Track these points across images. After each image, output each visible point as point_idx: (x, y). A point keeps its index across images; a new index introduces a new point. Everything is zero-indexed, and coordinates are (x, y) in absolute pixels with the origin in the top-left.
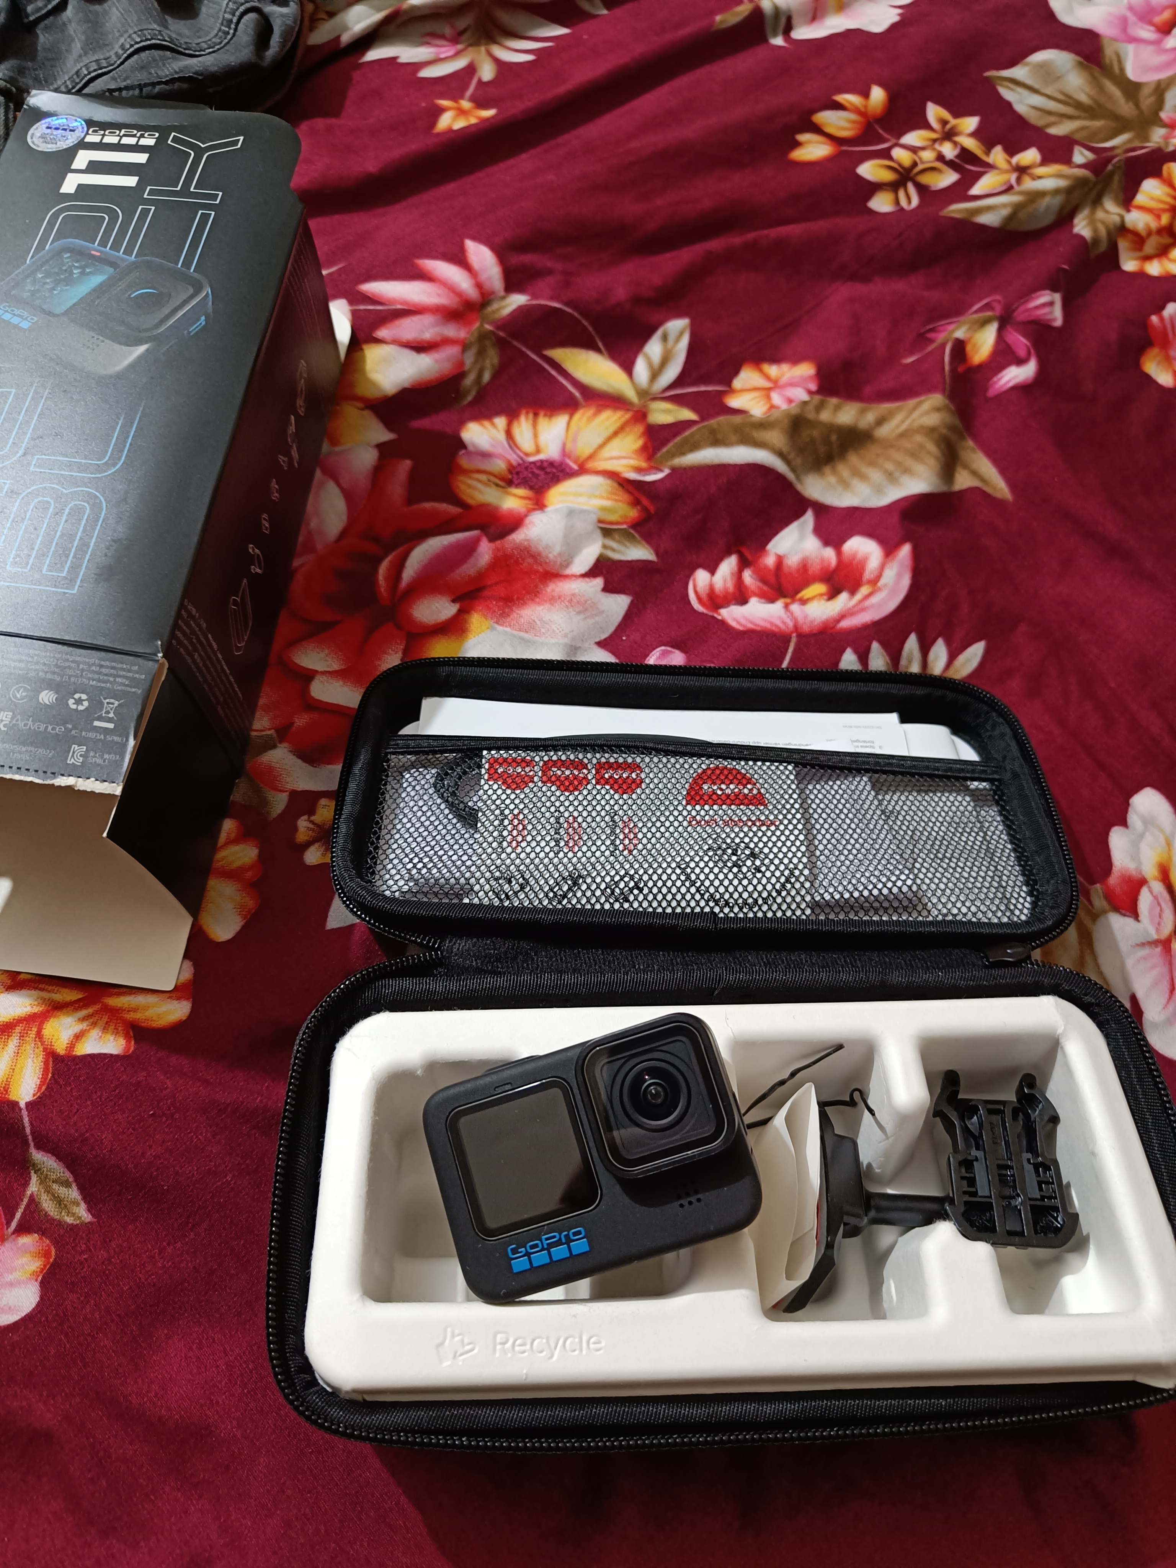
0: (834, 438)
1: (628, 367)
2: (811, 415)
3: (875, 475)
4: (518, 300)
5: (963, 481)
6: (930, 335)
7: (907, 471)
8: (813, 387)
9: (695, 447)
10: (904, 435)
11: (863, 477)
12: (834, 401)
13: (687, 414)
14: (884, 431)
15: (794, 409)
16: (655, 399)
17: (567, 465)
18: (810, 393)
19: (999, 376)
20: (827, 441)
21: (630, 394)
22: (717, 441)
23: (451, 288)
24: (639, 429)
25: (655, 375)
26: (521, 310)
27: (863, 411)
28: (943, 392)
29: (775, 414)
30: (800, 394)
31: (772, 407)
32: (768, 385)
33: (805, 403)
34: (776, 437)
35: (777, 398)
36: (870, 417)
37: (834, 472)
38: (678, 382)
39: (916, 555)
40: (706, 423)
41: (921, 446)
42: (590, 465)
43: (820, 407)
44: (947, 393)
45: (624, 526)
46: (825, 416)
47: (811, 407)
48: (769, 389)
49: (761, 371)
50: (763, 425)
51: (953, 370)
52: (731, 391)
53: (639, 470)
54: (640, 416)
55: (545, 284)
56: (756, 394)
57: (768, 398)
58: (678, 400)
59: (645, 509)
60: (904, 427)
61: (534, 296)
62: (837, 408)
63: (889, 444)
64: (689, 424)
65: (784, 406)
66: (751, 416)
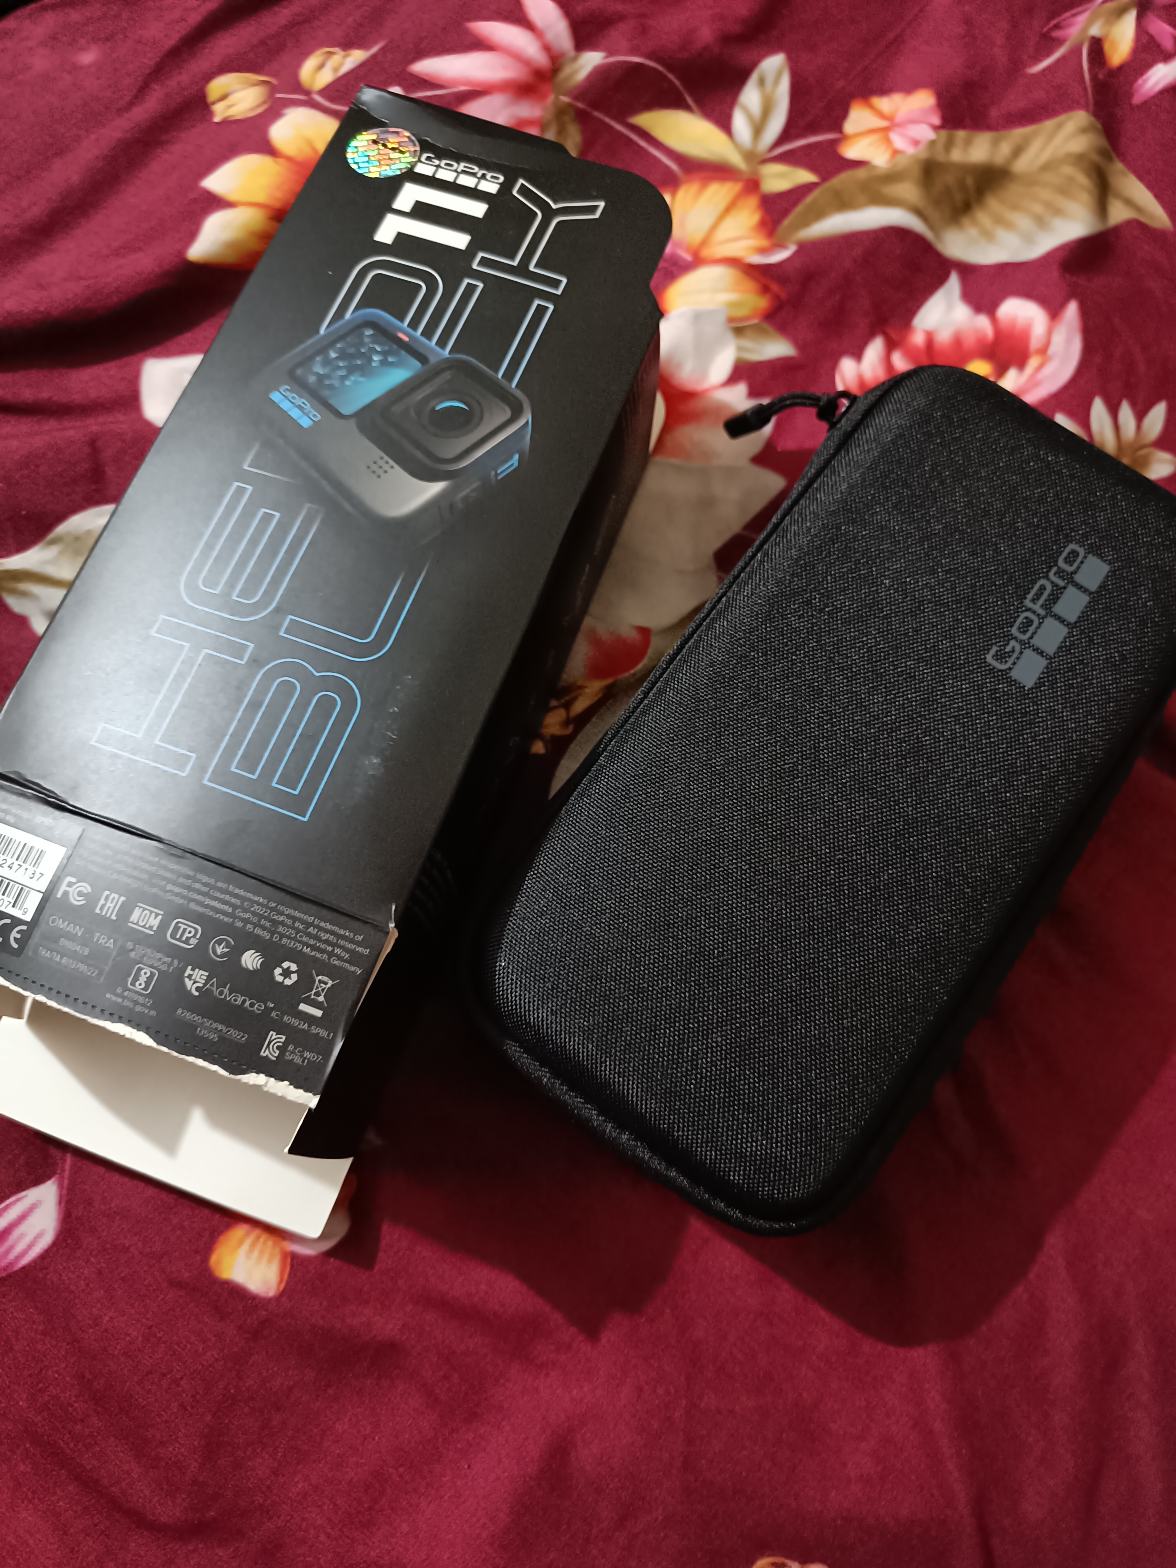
0: (970, 181)
1: (725, 124)
2: (941, 157)
3: (1023, 221)
4: (592, 59)
5: (1119, 214)
6: (1056, 34)
7: (1058, 212)
8: (936, 120)
9: (819, 214)
10: (1047, 167)
11: (1008, 225)
12: (961, 134)
13: (805, 176)
14: (1022, 165)
15: (921, 152)
16: (765, 161)
17: (680, 258)
18: (936, 128)
19: (1145, 77)
20: (962, 186)
21: (736, 159)
22: (843, 204)
23: (517, 57)
24: (753, 202)
25: (758, 130)
26: (600, 73)
27: (995, 143)
28: (1086, 108)
29: (902, 162)
30: (925, 133)
31: (896, 152)
32: (884, 124)
33: (933, 143)
34: (909, 190)
35: (898, 141)
36: (1005, 149)
37: (975, 223)
38: (786, 135)
39: (1085, 313)
40: (827, 185)
41: (1071, 179)
42: (705, 253)
43: (949, 145)
44: (1091, 107)
45: (756, 321)
46: (957, 155)
47: (940, 146)
48: (886, 130)
49: (871, 107)
50: (891, 177)
51: (1094, 78)
52: (844, 138)
53: (762, 251)
54: (752, 185)
55: (618, 34)
56: (873, 138)
57: (888, 141)
58: (788, 158)
59: (777, 297)
60: (1046, 156)
61: (610, 53)
62: (968, 143)
63: (1030, 181)
64: (807, 189)
65: (910, 150)
66: (874, 167)
